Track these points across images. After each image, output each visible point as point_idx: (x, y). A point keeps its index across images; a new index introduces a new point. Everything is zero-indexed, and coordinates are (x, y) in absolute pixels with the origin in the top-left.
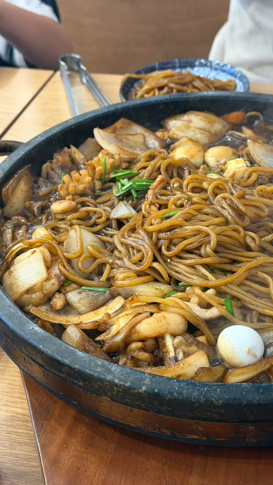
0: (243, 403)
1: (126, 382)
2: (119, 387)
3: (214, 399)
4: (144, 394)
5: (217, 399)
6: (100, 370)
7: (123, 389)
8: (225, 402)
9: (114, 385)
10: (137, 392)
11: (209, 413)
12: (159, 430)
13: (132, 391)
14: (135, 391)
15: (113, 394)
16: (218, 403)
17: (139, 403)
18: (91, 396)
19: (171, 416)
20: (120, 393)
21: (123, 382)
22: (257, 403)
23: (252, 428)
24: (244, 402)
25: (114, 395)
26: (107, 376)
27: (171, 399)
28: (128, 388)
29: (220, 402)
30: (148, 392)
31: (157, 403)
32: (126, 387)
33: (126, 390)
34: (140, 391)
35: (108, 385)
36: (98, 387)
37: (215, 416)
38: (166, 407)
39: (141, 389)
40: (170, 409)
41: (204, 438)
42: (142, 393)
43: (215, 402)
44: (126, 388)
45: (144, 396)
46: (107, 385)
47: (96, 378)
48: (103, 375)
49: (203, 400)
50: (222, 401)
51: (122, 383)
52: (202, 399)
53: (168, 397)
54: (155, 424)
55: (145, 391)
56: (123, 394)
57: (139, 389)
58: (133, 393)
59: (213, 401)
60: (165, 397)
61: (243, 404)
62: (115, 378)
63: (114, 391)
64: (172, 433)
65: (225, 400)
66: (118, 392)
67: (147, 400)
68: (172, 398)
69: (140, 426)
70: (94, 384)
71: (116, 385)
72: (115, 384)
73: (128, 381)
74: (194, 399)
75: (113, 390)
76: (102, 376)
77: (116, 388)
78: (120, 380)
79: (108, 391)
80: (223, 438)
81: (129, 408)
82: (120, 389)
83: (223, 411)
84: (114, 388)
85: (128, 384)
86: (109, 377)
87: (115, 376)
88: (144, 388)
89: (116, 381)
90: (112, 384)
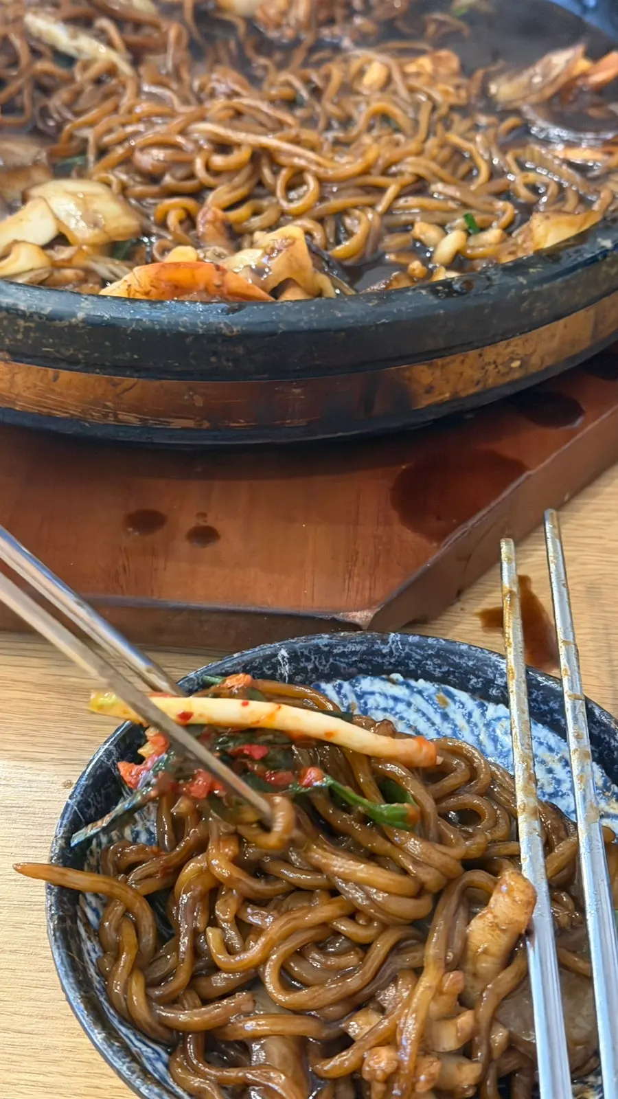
0: (280, 328)
1: (44, 307)
2: (30, 319)
3: (222, 325)
4: (83, 328)
5: (228, 322)
7: (38, 323)
8: (244, 328)
9: (18, 315)
10: (67, 323)
11: (213, 359)
12: (116, 416)
14: (62, 324)
15: (16, 340)
16: (233, 332)
17: (71, 352)
19: (137, 377)
20: (32, 335)
21: (37, 307)
22: (306, 327)
23: (297, 391)
24: (281, 326)
25: (19, 340)
27: (138, 331)
28: (47, 319)
29: (235, 330)
30: (90, 321)
31: (109, 347)
32: (45, 315)
33: (45, 323)
34: (73, 320)
35: (5, 318)
37: (225, 363)
38: (128, 354)
39: (75, 316)
40: (136, 357)
41: (206, 425)
42: (77, 325)
43: (225, 330)
44: (44, 319)
45: (83, 331)
46: (2, 320)
49: (201, 328)
50: (239, 328)
51: (34, 309)
52: (200, 325)
53: (131, 328)
54: (107, 403)
55: (84, 321)
56: (37, 335)
57: (71, 317)
58: (60, 328)
59: (221, 328)
60: (125, 329)
61: (280, 331)
62: (19, 302)
63: (18, 331)
64: (141, 420)
65: (246, 325)
66: (27, 329)
67: (88, 342)
68: (141, 330)
69: (76, 413)
71: (24, 316)
72: (20, 312)
73: (47, 304)
74: (185, 327)
75: (16, 328)
77: (21, 323)
78: (30, 306)
79: (5, 335)
80: (242, 421)
81: (51, 372)
82: (32, 325)
83: (240, 350)
84: (17, 325)
85: (47, 311)
86: (6, 302)
87: (18, 299)
88: (81, 316)
89: (23, 307)
90: (13, 314)
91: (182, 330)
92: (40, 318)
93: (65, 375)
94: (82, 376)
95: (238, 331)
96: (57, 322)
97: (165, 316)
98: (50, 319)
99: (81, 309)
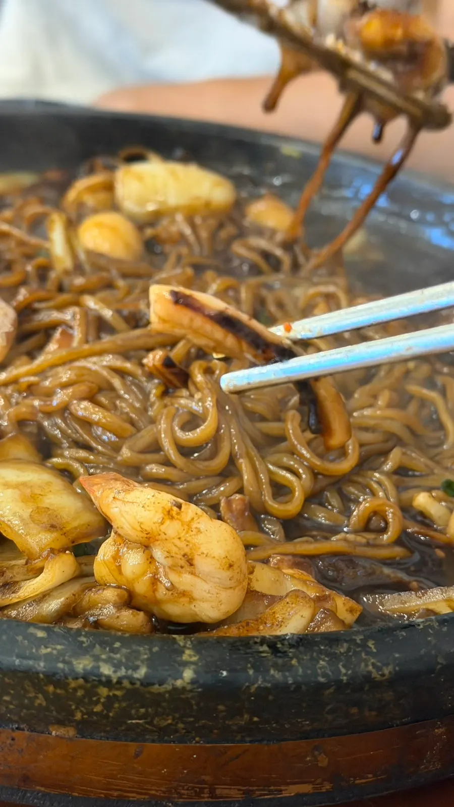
0: (439, 663)
1: (136, 668)
2: (118, 686)
3: (370, 668)
4: (191, 691)
5: (379, 664)
6: (49, 650)
7: (128, 690)
8: (397, 669)
9: (100, 682)
10: (169, 687)
11: (354, 710)
12: (212, 794)
13: (156, 688)
14: (162, 689)
15: (91, 713)
16: (383, 675)
17: (170, 721)
18: (13, 739)
19: (251, 742)
20: (116, 705)
21: (127, 669)
23: (441, 731)
24: (440, 660)
25: (97, 714)
26: (75, 663)
27: (266, 688)
28: (142, 684)
29: (386, 672)
30: (201, 681)
31: (222, 711)
32: (138, 679)
33: (138, 689)
34: (179, 683)
35: (80, 687)
36: (44, 704)
37: (368, 713)
38: (246, 716)
39: (182, 678)
40: (256, 719)
41: (327, 786)
42: (184, 688)
43: (375, 675)
44: (138, 684)
45: (190, 695)
46: (75, 690)
47: (41, 676)
48: (64, 662)
49: (345, 675)
50: (391, 668)
51: (122, 672)
52: (343, 671)
53: (256, 686)
54: (203, 777)
55: (193, 682)
56: (124, 704)
57: (176, 679)
58: (159, 694)
59: (370, 673)
60: (248, 687)
61: (439, 666)
62: (101, 664)
63: (98, 702)
65: (398, 665)
66: (110, 700)
67: (195, 707)
68: (269, 685)
69: (158, 793)
70: (32, 695)
71: (108, 683)
72: (104, 679)
73: (138, 663)
74: (324, 675)
75: (94, 699)
76: (61, 665)
77: (104, 691)
78: (116, 668)
79: (77, 708)
80: (370, 776)
81: (133, 747)
82: (118, 693)
83: (389, 696)
84: (97, 694)
85: (142, 672)
86: (82, 664)
87: (97, 658)
88: (188, 674)
89: (106, 670)
90: (93, 681)
91: (322, 680)
92: (132, 683)
93: (153, 748)
94: (177, 747)
95: (390, 673)
96: (157, 686)
97: (294, 662)
98: (146, 683)
99: (186, 664)
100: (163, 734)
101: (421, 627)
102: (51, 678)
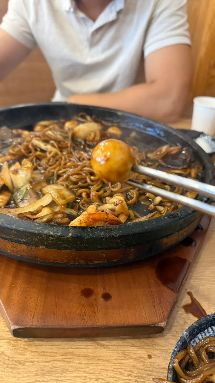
2: (54, 237)
3: (114, 234)
5: (116, 233)
6: (38, 228)
7: (56, 238)
8: (120, 235)
9: (50, 236)
10: (66, 237)
11: (111, 244)
12: (78, 261)
13: (63, 238)
14: (64, 238)
15: (48, 243)
16: (117, 236)
17: (67, 245)
18: (32, 248)
19: (86, 250)
20: (54, 241)
21: (56, 233)
22: (138, 232)
23: (133, 249)
25: (50, 243)
26: (44, 231)
27: (89, 238)
28: (59, 236)
29: (118, 235)
30: (73, 236)
31: (79, 243)
32: (59, 235)
33: (59, 237)
34: (68, 236)
35: (45, 237)
36: (38, 240)
37: (114, 245)
38: (85, 245)
39: (69, 235)
40: (87, 245)
41: (106, 261)
42: (69, 238)
43: (115, 236)
44: (58, 237)
45: (71, 239)
46: (44, 237)
47: (36, 234)
48: (41, 231)
49: (108, 236)
50: (119, 234)
51: (55, 234)
52: (107, 235)
53: (86, 237)
54: (76, 258)
55: (71, 236)
56: (56, 241)
57: (67, 236)
58: (64, 239)
59: (114, 235)
60: (85, 238)
61: (131, 234)
62: (50, 232)
63: (50, 240)
64: (86, 262)
65: (121, 234)
66: (53, 240)
67: (72, 242)
68: (89, 237)
69: (66, 262)
70: (34, 238)
71: (52, 236)
73: (59, 232)
74: (103, 236)
75: (49, 239)
76: (41, 232)
77: (51, 238)
78: (54, 233)
79: (45, 242)
80: (116, 259)
81: (59, 251)
82: (54, 238)
83: (119, 241)
84: (49, 238)
85: (59, 234)
86: (46, 232)
87: (49, 230)
88: (70, 234)
89: (51, 233)
90: (48, 236)
91: (102, 237)
92: (57, 236)
93: (63, 251)
94: (69, 251)
95: (119, 235)
96: (63, 237)
97: (96, 232)
98: (60, 236)
99: (70, 232)
100: (66, 248)
101: (128, 225)
102: (38, 234)
